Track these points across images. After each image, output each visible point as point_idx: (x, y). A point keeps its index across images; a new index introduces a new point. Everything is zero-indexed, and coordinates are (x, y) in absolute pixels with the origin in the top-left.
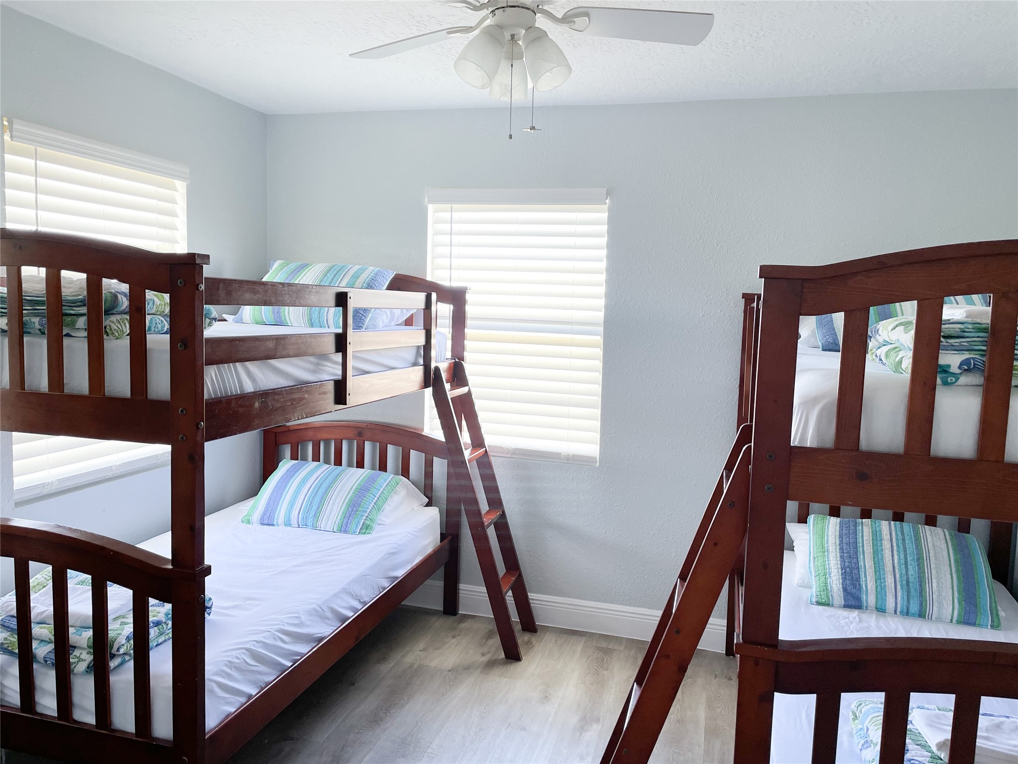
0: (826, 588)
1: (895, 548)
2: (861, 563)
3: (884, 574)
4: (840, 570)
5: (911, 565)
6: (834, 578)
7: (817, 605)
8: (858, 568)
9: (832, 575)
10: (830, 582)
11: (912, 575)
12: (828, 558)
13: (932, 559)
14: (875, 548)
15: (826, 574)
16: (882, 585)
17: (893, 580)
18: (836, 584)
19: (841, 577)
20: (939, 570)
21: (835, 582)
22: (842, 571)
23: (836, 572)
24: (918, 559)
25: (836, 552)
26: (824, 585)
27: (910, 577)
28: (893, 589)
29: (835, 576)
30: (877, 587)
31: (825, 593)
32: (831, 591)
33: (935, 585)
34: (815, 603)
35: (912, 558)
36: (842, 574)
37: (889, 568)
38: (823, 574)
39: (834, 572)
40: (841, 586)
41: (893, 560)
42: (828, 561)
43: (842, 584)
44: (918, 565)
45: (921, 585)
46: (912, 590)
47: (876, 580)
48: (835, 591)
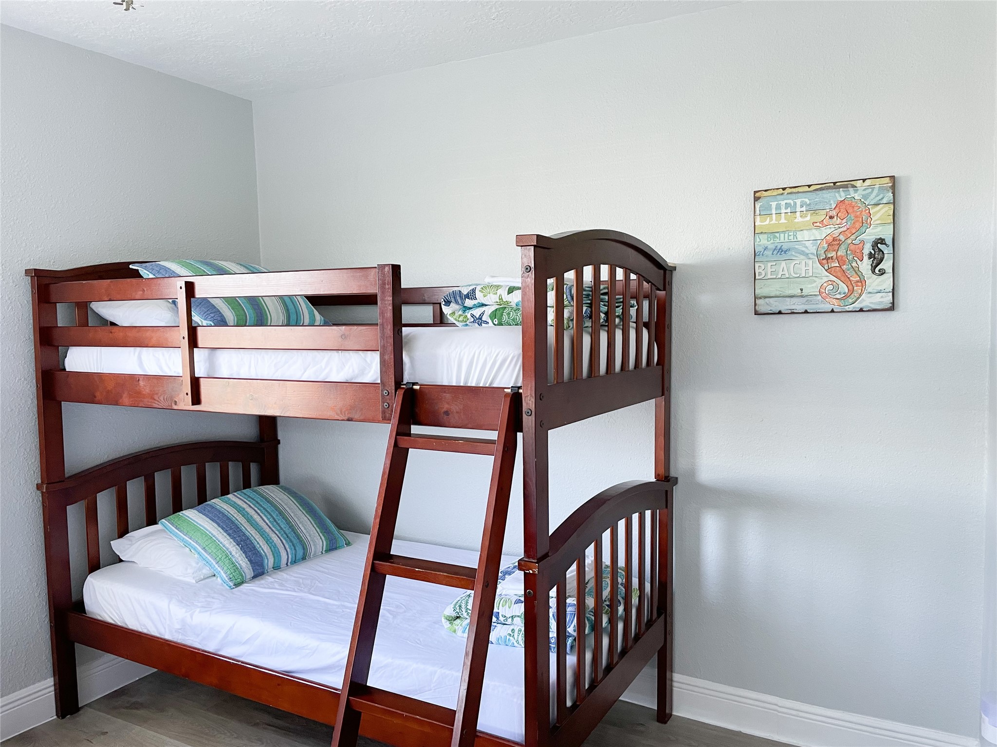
0: (235, 567)
1: (259, 511)
2: (247, 534)
3: (268, 535)
4: (237, 546)
5: (279, 520)
6: (237, 556)
7: (236, 587)
8: (248, 538)
9: (234, 553)
10: (236, 560)
11: (285, 528)
12: (219, 541)
13: (287, 509)
14: (246, 517)
15: (228, 556)
16: (273, 544)
17: (276, 536)
18: (242, 560)
19: (242, 553)
20: (297, 516)
21: (239, 558)
22: (239, 546)
23: (235, 549)
24: (280, 513)
25: (221, 533)
26: (232, 565)
27: (284, 529)
28: (281, 544)
29: (236, 553)
30: (271, 548)
31: (237, 572)
32: (241, 568)
33: (302, 528)
34: (234, 587)
35: (275, 514)
36: (241, 549)
37: (268, 530)
38: (225, 557)
39: (233, 550)
40: (247, 560)
41: (265, 522)
42: (221, 543)
43: (247, 558)
44: (283, 518)
45: (295, 533)
46: (293, 539)
47: (267, 542)
48: (244, 566)
